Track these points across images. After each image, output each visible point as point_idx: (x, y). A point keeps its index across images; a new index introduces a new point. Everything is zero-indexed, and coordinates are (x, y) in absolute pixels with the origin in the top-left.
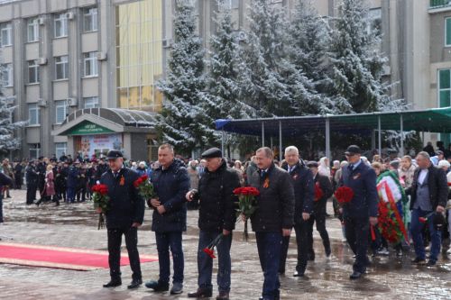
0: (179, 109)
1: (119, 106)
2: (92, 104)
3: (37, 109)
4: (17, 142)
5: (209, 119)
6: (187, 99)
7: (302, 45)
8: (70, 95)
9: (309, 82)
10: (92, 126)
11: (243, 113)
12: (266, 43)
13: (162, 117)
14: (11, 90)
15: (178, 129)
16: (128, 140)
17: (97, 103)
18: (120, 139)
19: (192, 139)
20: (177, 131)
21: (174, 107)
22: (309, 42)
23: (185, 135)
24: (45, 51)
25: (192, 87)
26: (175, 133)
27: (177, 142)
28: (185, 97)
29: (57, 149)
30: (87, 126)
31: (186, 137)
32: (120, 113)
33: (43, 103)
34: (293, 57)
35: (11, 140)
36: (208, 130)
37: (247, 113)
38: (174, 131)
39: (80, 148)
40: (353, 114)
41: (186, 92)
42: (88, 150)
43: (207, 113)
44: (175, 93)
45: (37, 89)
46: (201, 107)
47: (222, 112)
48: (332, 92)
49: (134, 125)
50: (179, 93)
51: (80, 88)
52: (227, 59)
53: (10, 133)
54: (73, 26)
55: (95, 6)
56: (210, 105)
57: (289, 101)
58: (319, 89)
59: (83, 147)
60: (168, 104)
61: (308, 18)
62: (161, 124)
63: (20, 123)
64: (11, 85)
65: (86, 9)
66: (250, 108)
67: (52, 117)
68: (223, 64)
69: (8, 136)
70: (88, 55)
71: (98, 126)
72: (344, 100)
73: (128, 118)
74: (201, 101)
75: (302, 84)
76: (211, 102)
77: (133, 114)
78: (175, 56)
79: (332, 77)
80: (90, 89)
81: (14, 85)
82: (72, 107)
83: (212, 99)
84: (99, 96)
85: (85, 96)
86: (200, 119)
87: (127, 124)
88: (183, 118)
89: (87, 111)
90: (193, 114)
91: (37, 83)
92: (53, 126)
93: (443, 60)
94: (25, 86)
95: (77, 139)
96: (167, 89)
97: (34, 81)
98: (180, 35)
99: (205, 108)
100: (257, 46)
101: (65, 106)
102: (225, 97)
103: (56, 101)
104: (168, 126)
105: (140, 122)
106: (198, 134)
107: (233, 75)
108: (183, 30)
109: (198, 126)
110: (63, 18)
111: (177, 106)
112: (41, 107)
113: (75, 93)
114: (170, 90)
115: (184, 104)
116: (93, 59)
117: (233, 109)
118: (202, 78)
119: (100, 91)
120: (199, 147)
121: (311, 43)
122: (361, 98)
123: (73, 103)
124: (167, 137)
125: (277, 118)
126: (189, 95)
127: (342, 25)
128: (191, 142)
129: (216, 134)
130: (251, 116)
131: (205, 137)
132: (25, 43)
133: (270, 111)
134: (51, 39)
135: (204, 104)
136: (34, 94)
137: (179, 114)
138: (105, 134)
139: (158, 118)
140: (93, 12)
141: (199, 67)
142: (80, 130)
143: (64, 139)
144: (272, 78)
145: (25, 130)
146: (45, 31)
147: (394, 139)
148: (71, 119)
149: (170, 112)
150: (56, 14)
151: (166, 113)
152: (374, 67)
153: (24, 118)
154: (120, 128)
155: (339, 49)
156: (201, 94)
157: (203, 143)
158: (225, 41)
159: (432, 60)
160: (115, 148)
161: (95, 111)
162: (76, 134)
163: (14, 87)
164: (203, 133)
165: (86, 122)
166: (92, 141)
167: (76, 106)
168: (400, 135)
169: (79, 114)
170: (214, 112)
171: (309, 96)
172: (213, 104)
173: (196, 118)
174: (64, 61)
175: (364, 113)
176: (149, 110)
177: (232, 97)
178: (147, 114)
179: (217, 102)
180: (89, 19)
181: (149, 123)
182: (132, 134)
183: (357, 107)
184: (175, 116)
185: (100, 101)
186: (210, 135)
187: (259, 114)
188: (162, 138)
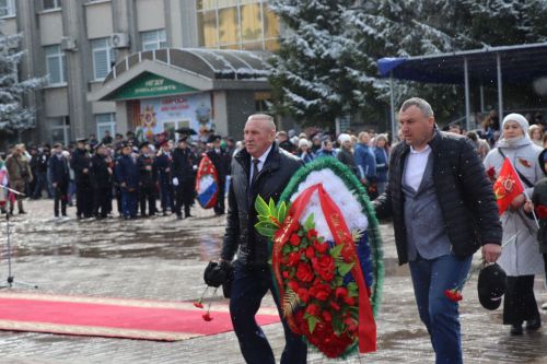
0: (311, 44)
1: (202, 43)
3: (60, 55)
4: (29, 115)
5: (365, 59)
6: (323, 25)
8: (117, 29)
10: (157, 82)
11: (427, 43)
13: (280, 61)
14: (13, 24)
15: (310, 80)
16: (221, 104)
17: (164, 40)
18: (208, 104)
19: (334, 97)
20: (308, 84)
21: (300, 40)
23: (322, 90)
26: (305, 88)
27: (308, 103)
28: (319, 22)
29: (99, 125)
30: (150, 83)
31: (325, 94)
32: (206, 56)
33: (71, 45)
35: (19, 112)
36: (364, 79)
37: (435, 44)
38: (303, 83)
39: (138, 122)
41: (320, 12)
42: (153, 125)
43: (360, 48)
44: (301, 15)
45: (58, 20)
46: (349, 37)
47: (389, 44)
49: (231, 76)
50: (309, 15)
51: (133, 14)
53: (16, 99)
56: (366, 33)
57: (513, 16)
59: (144, 120)
60: (289, 35)
62: (278, 72)
63: (33, 82)
64: (12, 14)
66: (439, 34)
67: (86, 67)
69: (14, 106)
71: (167, 82)
73: (220, 65)
74: (348, 27)
76: (367, 28)
77: (228, 57)
81: (18, 13)
82: (120, 49)
83: (368, 22)
84: (168, 28)
85: (142, 29)
86: (347, 59)
87: (219, 76)
88: (317, 60)
89: (148, 56)
90: (334, 51)
91: (56, 9)
92: (89, 85)
94: (37, 16)
95: (133, 107)
96: (287, 8)
97: (52, 6)
99: (357, 38)
101: (108, 49)
102: (392, 17)
103: (91, 40)
104: (291, 76)
105: (242, 71)
106: (347, 87)
109: (345, 72)
111: (306, 39)
112: (67, 51)
113: (124, 24)
114: (293, 10)
115: (318, 33)
117: (408, 37)
119: (167, 17)
120: (348, 110)
123: (122, 43)
124: (290, 95)
125: (491, 49)
126: (327, 18)
128: (335, 102)
129: (378, 85)
130: (442, 49)
131: (358, 92)
133: (477, 37)
135: (355, 31)
137: (310, 53)
138: (185, 95)
139: (273, 63)
142: (137, 91)
143: (111, 106)
145: (43, 92)
148: (121, 70)
149: (294, 49)
151: (287, 51)
153: (38, 73)
154: (206, 83)
156: (348, 14)
157: (355, 104)
160: (202, 121)
161: (161, 55)
162: (130, 97)
163: (17, 19)
165: (146, 76)
166: (158, 109)
167: (128, 48)
169: (134, 61)
170: (374, 46)
172: (371, 31)
173: (341, 58)
176: (257, 48)
178: (253, 55)
179: (379, 28)
181: (257, 72)
182: (229, 93)
184: (303, 57)
185: (169, 37)
186: (368, 88)
187: (456, 45)
188: (282, 97)
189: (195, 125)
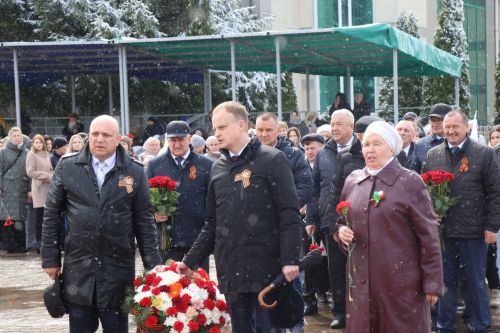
40: (160, 37)
147: (241, 90)
168: (254, 81)
175: (183, 37)
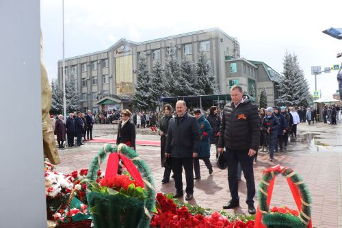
0: (142, 94)
1: (116, 93)
2: (106, 93)
3: (86, 95)
5: (153, 97)
6: (144, 91)
7: (186, 71)
8: (99, 90)
9: (190, 84)
10: (109, 101)
11: (166, 95)
12: (173, 71)
13: (136, 97)
14: (77, 89)
16: (122, 105)
17: (108, 92)
18: (119, 105)
19: (147, 105)
20: (142, 102)
21: (140, 93)
22: (188, 70)
24: (89, 75)
25: (146, 86)
27: (142, 106)
29: (93, 109)
30: (107, 101)
31: (145, 104)
33: (88, 93)
34: (183, 76)
36: (153, 101)
37: (168, 96)
40: (206, 95)
41: (144, 88)
43: (152, 95)
45: (86, 88)
46: (150, 93)
48: (197, 87)
49: (124, 100)
50: (142, 89)
51: (102, 87)
52: (159, 76)
53: (78, 104)
54: (99, 66)
55: (108, 58)
57: (183, 91)
58: (193, 86)
59: (105, 108)
60: (138, 92)
61: (188, 62)
62: (135, 99)
63: (81, 101)
65: (103, 60)
66: (169, 93)
67: (92, 98)
68: (158, 78)
70: (104, 75)
71: (111, 101)
72: (202, 90)
73: (122, 98)
74: (150, 91)
75: (188, 85)
77: (123, 96)
78: (140, 75)
79: (198, 82)
80: (106, 88)
81: (78, 87)
83: (154, 90)
84: (109, 90)
85: (104, 90)
86: (150, 97)
87: (122, 100)
88: (144, 97)
89: (107, 95)
90: (147, 96)
91: (86, 86)
93: (230, 77)
94: (82, 87)
95: (103, 106)
96: (137, 87)
98: (142, 68)
99: (152, 93)
100: (170, 72)
102: (159, 90)
103: (93, 92)
104: (138, 100)
105: (126, 99)
106: (150, 103)
107: (161, 82)
108: (142, 67)
109: (149, 100)
110: (95, 63)
114: (139, 88)
116: (106, 77)
117: (163, 93)
118: (149, 83)
119: (109, 88)
121: (189, 71)
122: (208, 89)
123: (99, 93)
124: (138, 104)
126: (146, 89)
127: (200, 65)
129: (157, 102)
132: (81, 72)
134: (91, 70)
136: (85, 90)
137: (142, 96)
138: (114, 103)
140: (106, 61)
141: (148, 79)
142: (104, 102)
143: (98, 106)
144: (176, 83)
145: (82, 103)
146: (89, 68)
148: (101, 98)
149: (139, 95)
150: (93, 62)
151: (137, 95)
152: (211, 79)
153: (82, 99)
154: (119, 101)
155: (200, 73)
156: (150, 89)
157: (151, 106)
158: (158, 70)
159: (227, 77)
160: (118, 108)
161: (110, 95)
162: (102, 104)
164: (151, 102)
165: (107, 99)
166: (108, 106)
167: (101, 94)
169: (104, 97)
170: (154, 95)
171: (190, 89)
172: (155, 92)
174: (95, 78)
177: (161, 90)
178: (128, 96)
180: (105, 63)
182: (124, 103)
183: (207, 93)
185: (110, 92)
186: (155, 103)
187: (172, 95)
188: (136, 105)
189: (116, 109)
